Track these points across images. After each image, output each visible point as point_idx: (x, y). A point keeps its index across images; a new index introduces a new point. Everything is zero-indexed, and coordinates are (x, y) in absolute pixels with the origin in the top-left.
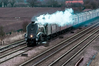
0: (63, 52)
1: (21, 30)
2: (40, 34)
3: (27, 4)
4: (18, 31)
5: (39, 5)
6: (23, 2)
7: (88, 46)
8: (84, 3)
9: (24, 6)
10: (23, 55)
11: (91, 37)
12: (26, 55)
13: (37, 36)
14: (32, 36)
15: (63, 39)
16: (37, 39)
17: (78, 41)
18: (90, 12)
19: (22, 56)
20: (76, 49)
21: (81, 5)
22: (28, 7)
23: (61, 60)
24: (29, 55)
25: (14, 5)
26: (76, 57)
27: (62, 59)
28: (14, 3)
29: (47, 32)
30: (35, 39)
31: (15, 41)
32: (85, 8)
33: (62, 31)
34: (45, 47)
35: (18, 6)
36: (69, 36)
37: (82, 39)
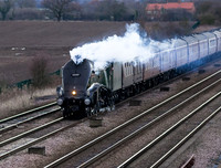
0: (139, 141)
1: (28, 82)
2: (95, 88)
3: (44, 13)
4: (20, 85)
5: (74, 13)
6: (31, 6)
7: (206, 127)
8: (197, 9)
9: (37, 18)
10: (32, 150)
11: (214, 103)
12: (40, 151)
13: (88, 93)
14: (74, 93)
15: (139, 108)
16: (87, 101)
17: (180, 114)
18: (216, 32)
19: (29, 152)
20: (174, 134)
21: (190, 14)
22: (47, 20)
23: (134, 164)
24: (47, 151)
25: (10, 13)
26: (173, 157)
27: (138, 161)
28: (8, 9)
29: (112, 82)
30: (83, 100)
31: (12, 112)
32: (198, 25)
33: (147, 81)
34: (91, 130)
35: (20, 16)
36: (155, 98)
37: (191, 106)
